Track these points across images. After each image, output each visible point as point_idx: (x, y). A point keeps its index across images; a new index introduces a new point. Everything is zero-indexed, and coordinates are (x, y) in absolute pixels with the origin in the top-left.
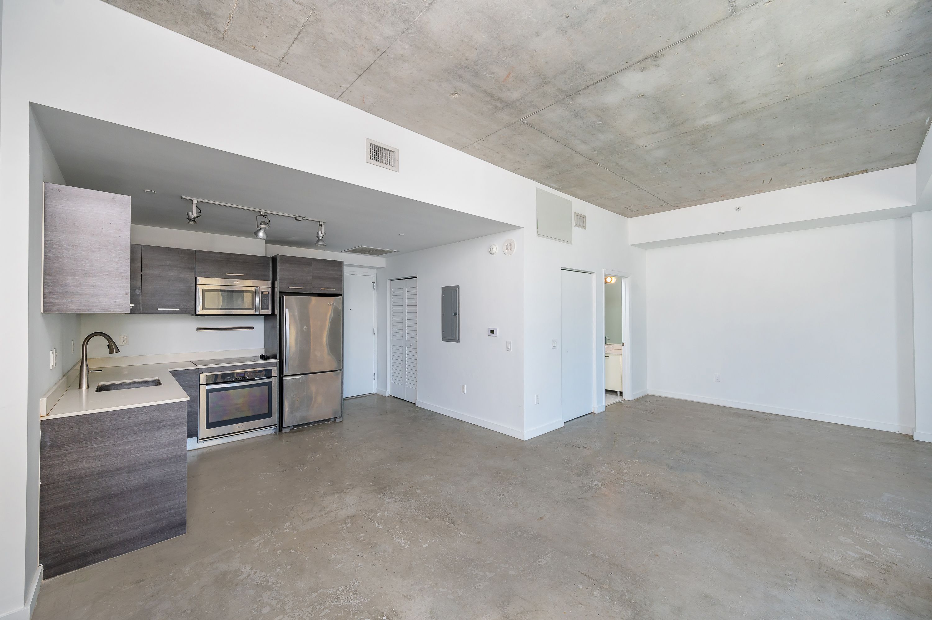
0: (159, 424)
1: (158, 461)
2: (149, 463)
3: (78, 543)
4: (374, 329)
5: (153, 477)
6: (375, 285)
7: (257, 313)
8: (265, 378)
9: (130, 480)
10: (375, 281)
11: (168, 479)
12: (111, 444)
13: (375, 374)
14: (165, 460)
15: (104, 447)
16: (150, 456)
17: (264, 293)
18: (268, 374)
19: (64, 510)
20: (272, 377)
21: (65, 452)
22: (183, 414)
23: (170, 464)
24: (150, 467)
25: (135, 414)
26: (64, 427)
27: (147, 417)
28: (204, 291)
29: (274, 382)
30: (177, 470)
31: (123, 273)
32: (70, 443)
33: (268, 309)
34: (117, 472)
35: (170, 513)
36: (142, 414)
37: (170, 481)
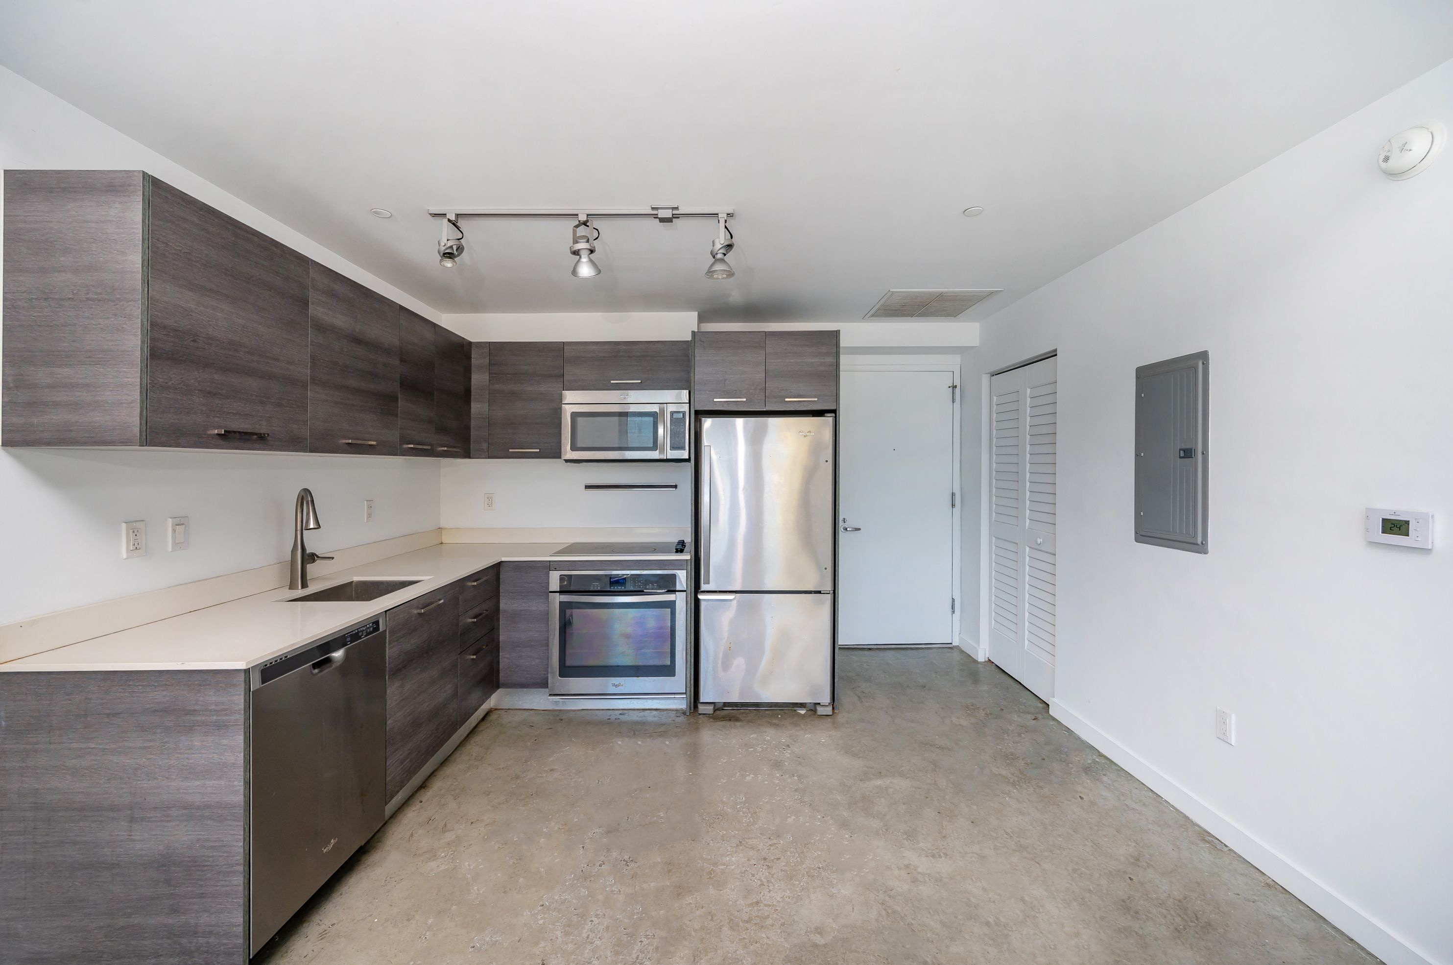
0: (188, 717)
1: (185, 808)
2: (169, 808)
3: (46, 953)
4: (953, 494)
5: (176, 845)
6: (958, 390)
7: (663, 457)
8: (663, 591)
9: (134, 840)
10: (957, 382)
11: (204, 856)
12: (101, 747)
13: (953, 600)
14: (199, 808)
15: (90, 750)
16: (171, 792)
17: (675, 416)
18: (668, 584)
19: (26, 872)
20: (675, 591)
21: (28, 746)
22: (236, 702)
23: (209, 822)
24: (169, 819)
25: (143, 685)
26: (26, 694)
27: (164, 696)
28: (574, 415)
29: (681, 601)
30: (223, 841)
31: (127, 353)
32: (36, 730)
33: (683, 448)
34: (111, 814)
35: (208, 943)
36: (155, 687)
37: (209, 863)
